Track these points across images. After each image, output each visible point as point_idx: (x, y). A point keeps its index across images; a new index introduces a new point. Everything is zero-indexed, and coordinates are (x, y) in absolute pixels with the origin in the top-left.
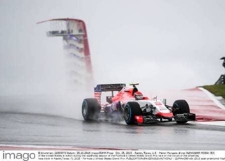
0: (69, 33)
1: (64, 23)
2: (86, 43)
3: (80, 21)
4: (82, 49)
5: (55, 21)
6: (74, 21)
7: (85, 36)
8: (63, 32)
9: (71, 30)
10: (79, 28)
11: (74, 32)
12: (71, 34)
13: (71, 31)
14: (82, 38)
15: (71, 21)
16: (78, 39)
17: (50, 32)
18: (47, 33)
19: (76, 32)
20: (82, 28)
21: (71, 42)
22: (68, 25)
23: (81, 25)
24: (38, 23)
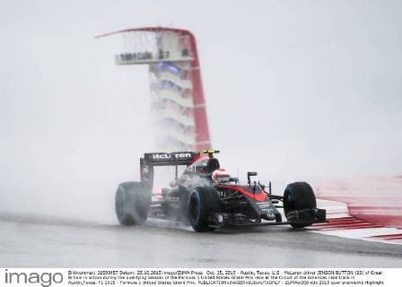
0: (161, 57)
2: (195, 77)
3: (185, 33)
4: (187, 90)
5: (132, 32)
6: (172, 33)
7: (195, 63)
8: (148, 56)
9: (165, 50)
10: (182, 48)
11: (170, 54)
12: (165, 60)
13: (165, 54)
14: (188, 67)
15: (166, 33)
16: (179, 70)
17: (122, 56)
18: (117, 56)
19: (175, 55)
20: (189, 48)
21: (165, 76)
22: (159, 41)
23: (187, 40)
24: (97, 37)
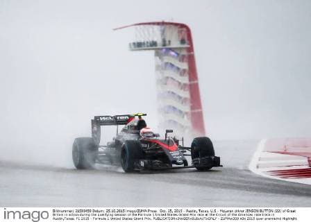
0: (164, 45)
1: (156, 28)
2: (191, 60)
3: (183, 26)
4: (184, 70)
5: (142, 26)
6: (172, 26)
7: (191, 49)
8: (154, 44)
9: (167, 40)
10: (181, 37)
11: (172, 43)
12: (167, 47)
13: (167, 42)
14: (184, 53)
15: (168, 26)
16: (178, 54)
17: (134, 44)
18: (130, 44)
19: (175, 43)
20: (186, 38)
21: (167, 59)
22: (163, 32)
23: (184, 31)
24: (115, 29)
